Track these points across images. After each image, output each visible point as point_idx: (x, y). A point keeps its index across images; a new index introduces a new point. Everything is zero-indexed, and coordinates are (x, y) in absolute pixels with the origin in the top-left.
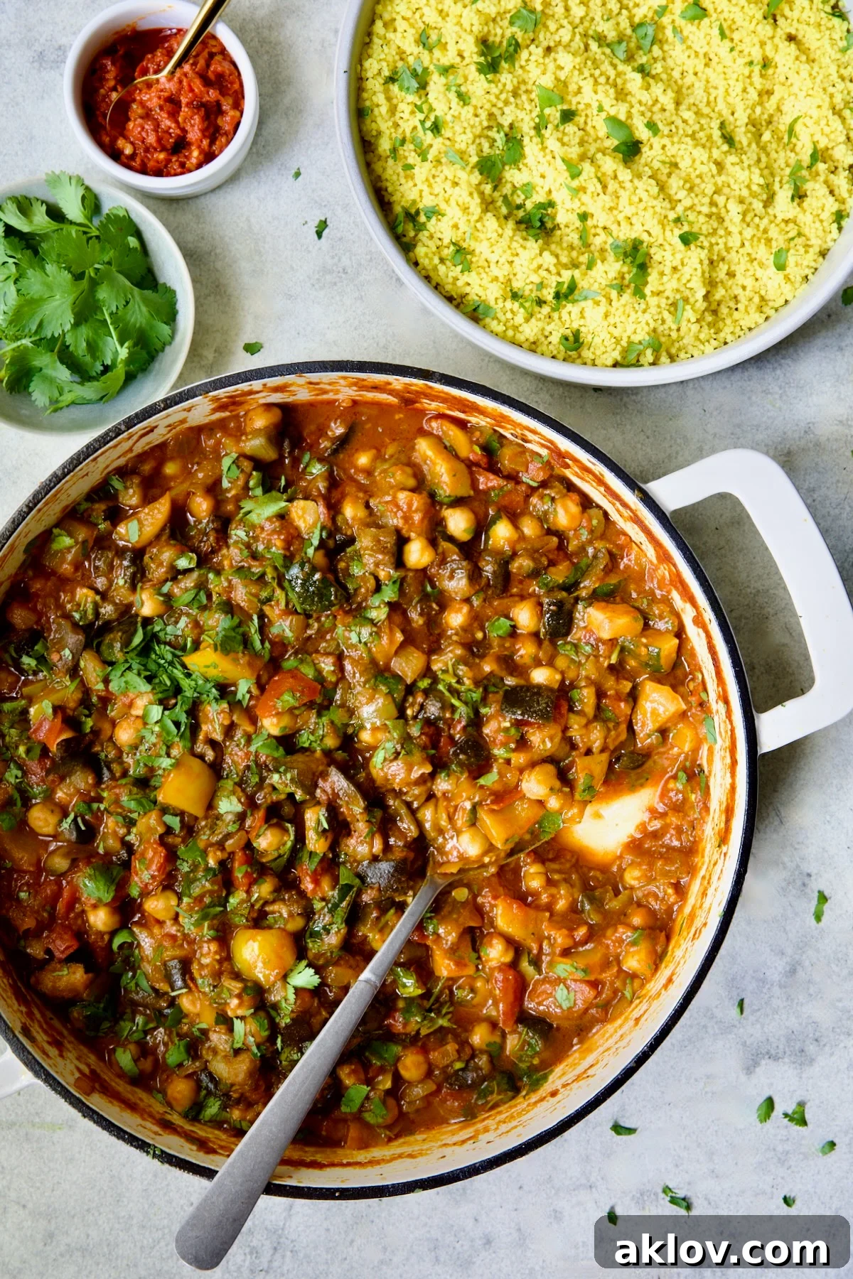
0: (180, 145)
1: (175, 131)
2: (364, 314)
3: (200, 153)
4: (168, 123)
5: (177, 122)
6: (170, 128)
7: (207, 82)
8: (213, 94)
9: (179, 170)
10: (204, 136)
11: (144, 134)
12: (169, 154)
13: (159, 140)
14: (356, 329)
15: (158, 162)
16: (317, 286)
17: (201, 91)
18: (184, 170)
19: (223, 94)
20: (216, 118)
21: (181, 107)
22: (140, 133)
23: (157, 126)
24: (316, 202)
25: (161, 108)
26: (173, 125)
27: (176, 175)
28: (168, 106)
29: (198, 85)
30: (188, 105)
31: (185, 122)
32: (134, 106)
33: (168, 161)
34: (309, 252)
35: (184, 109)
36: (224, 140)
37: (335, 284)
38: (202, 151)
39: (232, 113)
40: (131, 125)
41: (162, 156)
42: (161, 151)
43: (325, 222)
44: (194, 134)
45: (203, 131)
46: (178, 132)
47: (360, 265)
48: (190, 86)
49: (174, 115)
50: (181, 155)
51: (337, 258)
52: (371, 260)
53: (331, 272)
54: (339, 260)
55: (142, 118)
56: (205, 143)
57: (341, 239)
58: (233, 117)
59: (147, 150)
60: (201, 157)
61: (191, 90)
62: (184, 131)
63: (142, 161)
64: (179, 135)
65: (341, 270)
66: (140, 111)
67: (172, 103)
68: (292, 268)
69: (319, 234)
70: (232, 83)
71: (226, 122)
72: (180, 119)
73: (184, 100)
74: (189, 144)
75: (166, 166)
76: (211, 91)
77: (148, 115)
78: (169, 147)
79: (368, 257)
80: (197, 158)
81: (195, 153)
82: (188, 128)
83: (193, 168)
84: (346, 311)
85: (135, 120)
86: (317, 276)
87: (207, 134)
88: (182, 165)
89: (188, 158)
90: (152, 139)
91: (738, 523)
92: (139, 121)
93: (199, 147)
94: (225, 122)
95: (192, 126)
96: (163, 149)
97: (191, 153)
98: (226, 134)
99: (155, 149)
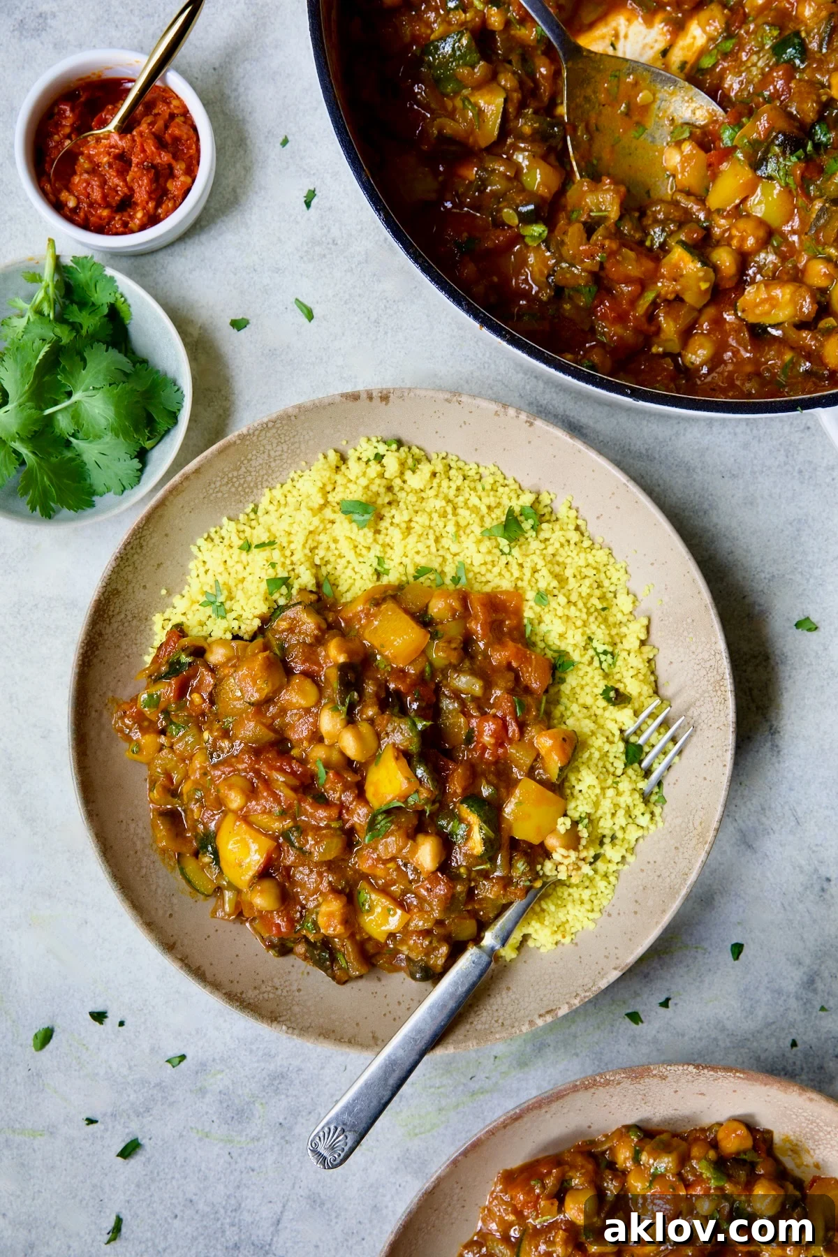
0: (126, 204)
1: (122, 190)
2: (354, 287)
3: (144, 215)
4: (116, 181)
5: (125, 180)
6: (117, 186)
7: (161, 143)
8: (165, 158)
9: (121, 229)
10: (150, 199)
11: (89, 190)
12: (112, 212)
13: (105, 197)
14: (346, 303)
15: (100, 218)
16: (305, 259)
17: (153, 152)
18: (126, 230)
19: (176, 157)
20: (166, 182)
21: (131, 166)
22: (85, 189)
23: (104, 183)
24: (305, 170)
25: (110, 166)
26: (121, 184)
27: (117, 234)
28: (117, 164)
29: (151, 147)
30: (137, 164)
31: (132, 180)
32: (81, 160)
33: (111, 218)
34: (298, 223)
35: (134, 169)
36: (170, 205)
37: (324, 256)
38: (147, 214)
39: (182, 178)
40: (76, 179)
41: (105, 213)
42: (105, 208)
43: (314, 191)
44: (141, 195)
45: (149, 193)
46: (126, 190)
47: (350, 235)
48: (142, 146)
49: (122, 173)
50: (125, 214)
51: (326, 229)
52: (362, 230)
53: (319, 243)
54: (329, 231)
55: (87, 172)
56: (151, 205)
57: (330, 209)
58: (183, 183)
59: (91, 205)
60: (145, 219)
61: (143, 151)
62: (131, 189)
63: (86, 215)
64: (126, 194)
65: (331, 241)
66: (87, 166)
67: (122, 161)
68: (279, 240)
69: (308, 204)
70: (189, 148)
71: (176, 186)
72: (128, 178)
73: (135, 160)
74: (136, 204)
75: (108, 223)
76: (163, 154)
77: (94, 170)
78: (114, 204)
79: (359, 227)
80: (141, 219)
81: (139, 215)
82: (136, 186)
83: (135, 228)
84: (336, 284)
85: (81, 175)
86: (305, 248)
87: (153, 196)
88: (125, 224)
89: (132, 217)
90: (97, 195)
91: (751, 504)
92: (86, 176)
93: (144, 208)
94: (174, 187)
95: (140, 186)
96: (108, 206)
97: (135, 213)
98: (174, 198)
99: (100, 205)
